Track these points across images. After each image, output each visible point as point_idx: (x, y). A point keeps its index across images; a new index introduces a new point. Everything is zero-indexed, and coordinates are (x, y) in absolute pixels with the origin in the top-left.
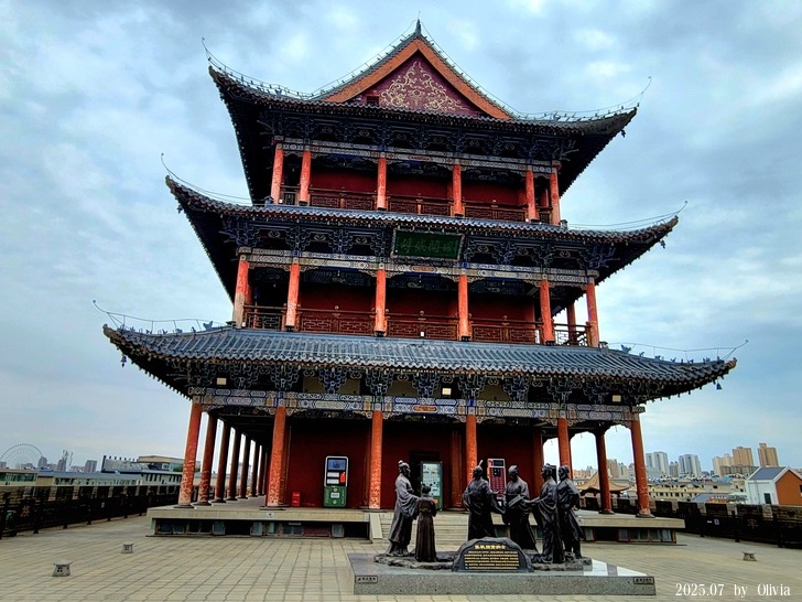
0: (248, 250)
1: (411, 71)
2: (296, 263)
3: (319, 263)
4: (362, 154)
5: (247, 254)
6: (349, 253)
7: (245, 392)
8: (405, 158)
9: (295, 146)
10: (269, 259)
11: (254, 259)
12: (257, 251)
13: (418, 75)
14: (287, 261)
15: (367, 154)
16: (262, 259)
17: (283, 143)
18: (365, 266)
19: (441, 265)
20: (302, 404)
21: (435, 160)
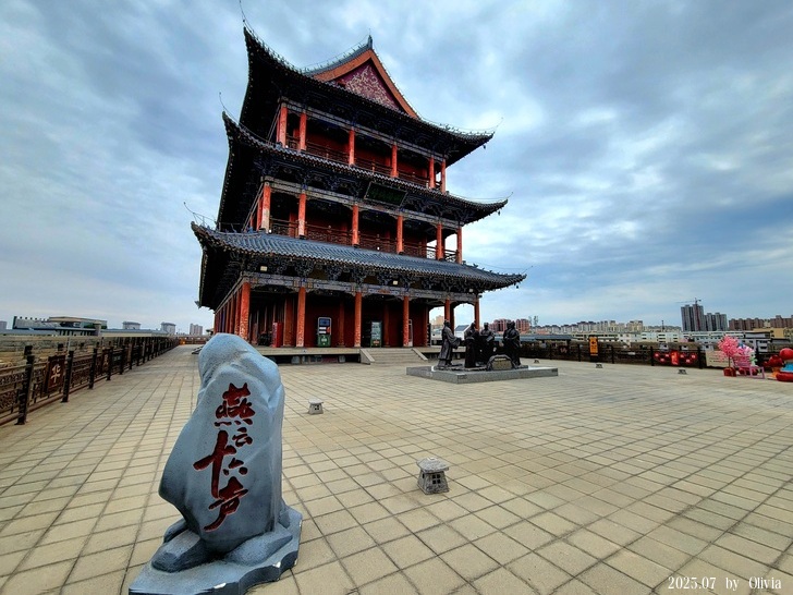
0: (272, 179)
1: (365, 72)
2: (304, 193)
3: (319, 196)
4: (340, 124)
5: (271, 182)
6: (337, 192)
7: (280, 277)
8: (366, 133)
9: (296, 108)
10: (286, 188)
11: (276, 186)
12: (277, 181)
13: (369, 76)
14: (298, 191)
15: (343, 125)
16: (281, 187)
17: (287, 103)
18: (347, 202)
19: (390, 208)
20: (315, 286)
21: (383, 139)
